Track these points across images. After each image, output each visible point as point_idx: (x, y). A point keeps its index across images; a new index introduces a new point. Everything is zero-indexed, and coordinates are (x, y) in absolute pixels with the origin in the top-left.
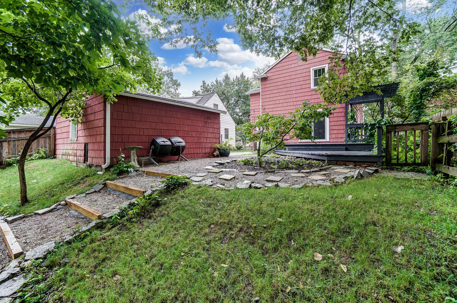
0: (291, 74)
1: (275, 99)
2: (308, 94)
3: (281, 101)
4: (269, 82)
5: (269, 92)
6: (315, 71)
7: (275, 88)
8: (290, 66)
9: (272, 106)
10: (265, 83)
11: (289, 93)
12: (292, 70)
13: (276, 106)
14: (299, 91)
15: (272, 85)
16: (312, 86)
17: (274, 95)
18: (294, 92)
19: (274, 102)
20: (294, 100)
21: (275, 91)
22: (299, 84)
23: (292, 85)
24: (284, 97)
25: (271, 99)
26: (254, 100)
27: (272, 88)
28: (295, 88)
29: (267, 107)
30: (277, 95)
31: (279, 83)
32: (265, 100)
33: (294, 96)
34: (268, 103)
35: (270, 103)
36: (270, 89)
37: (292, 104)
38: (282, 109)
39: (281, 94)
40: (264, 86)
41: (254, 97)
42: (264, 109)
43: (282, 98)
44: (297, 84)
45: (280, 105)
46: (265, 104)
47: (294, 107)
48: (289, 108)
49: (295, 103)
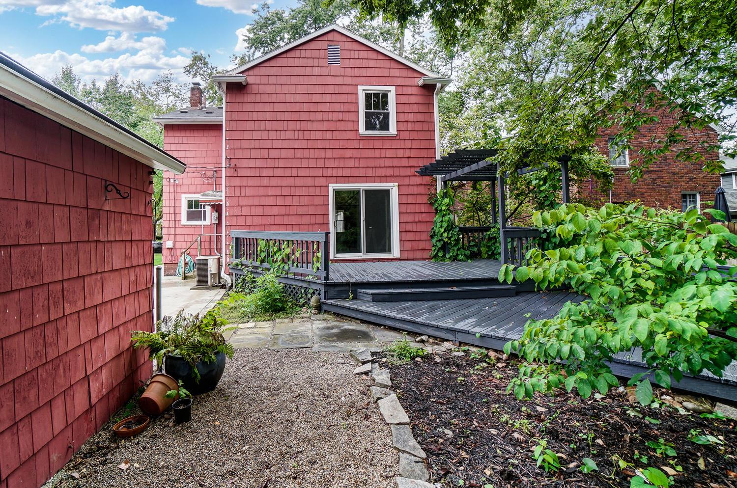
0: (311, 89)
1: (269, 144)
2: (351, 144)
3: (283, 154)
4: (252, 98)
5: (251, 125)
6: (368, 96)
7: (269, 116)
8: (309, 71)
10: (239, 98)
11: (307, 135)
12: (314, 80)
13: (270, 163)
14: (330, 135)
15: (260, 107)
16: (362, 130)
17: (265, 135)
18: (318, 135)
19: (265, 154)
20: (318, 154)
21: (269, 125)
22: (330, 116)
23: (313, 117)
24: (293, 144)
25: (257, 144)
26: (177, 140)
27: (260, 116)
28: (321, 126)
29: (244, 164)
30: (273, 135)
31: (281, 107)
32: (237, 145)
33: (319, 144)
34: (246, 154)
35: (254, 154)
36: (255, 116)
37: (312, 163)
38: (288, 173)
39: (284, 135)
40: (235, 107)
41: (177, 134)
42: (236, 169)
43: (286, 144)
44: (326, 117)
45: (282, 164)
46: (239, 154)
47: (318, 173)
48: (306, 173)
49: (321, 163)
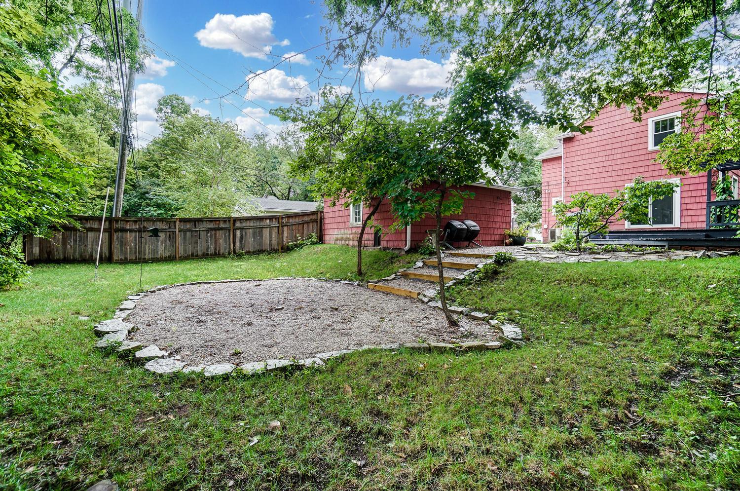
0: (613, 130)
1: (587, 167)
2: (642, 158)
3: (596, 171)
4: (577, 143)
5: (577, 158)
6: (657, 124)
7: (587, 151)
8: (612, 119)
9: (582, 178)
10: (570, 145)
11: (611, 158)
12: (615, 124)
13: (588, 177)
14: (626, 155)
15: (582, 147)
16: (651, 147)
17: (585, 162)
18: (619, 156)
19: (585, 172)
20: (618, 167)
21: (587, 156)
22: (627, 143)
23: (615, 146)
24: (602, 164)
25: (580, 168)
26: (549, 167)
27: (582, 152)
28: (620, 151)
29: (574, 179)
30: (589, 161)
31: (595, 145)
32: (569, 170)
33: (619, 162)
34: (574, 174)
35: (579, 173)
36: (579, 153)
37: (614, 173)
38: (599, 181)
39: (596, 160)
40: (568, 150)
41: (549, 164)
42: (569, 182)
43: (597, 165)
44: (624, 144)
45: (595, 176)
46: (570, 174)
47: (618, 178)
48: (610, 179)
49: (620, 173)
